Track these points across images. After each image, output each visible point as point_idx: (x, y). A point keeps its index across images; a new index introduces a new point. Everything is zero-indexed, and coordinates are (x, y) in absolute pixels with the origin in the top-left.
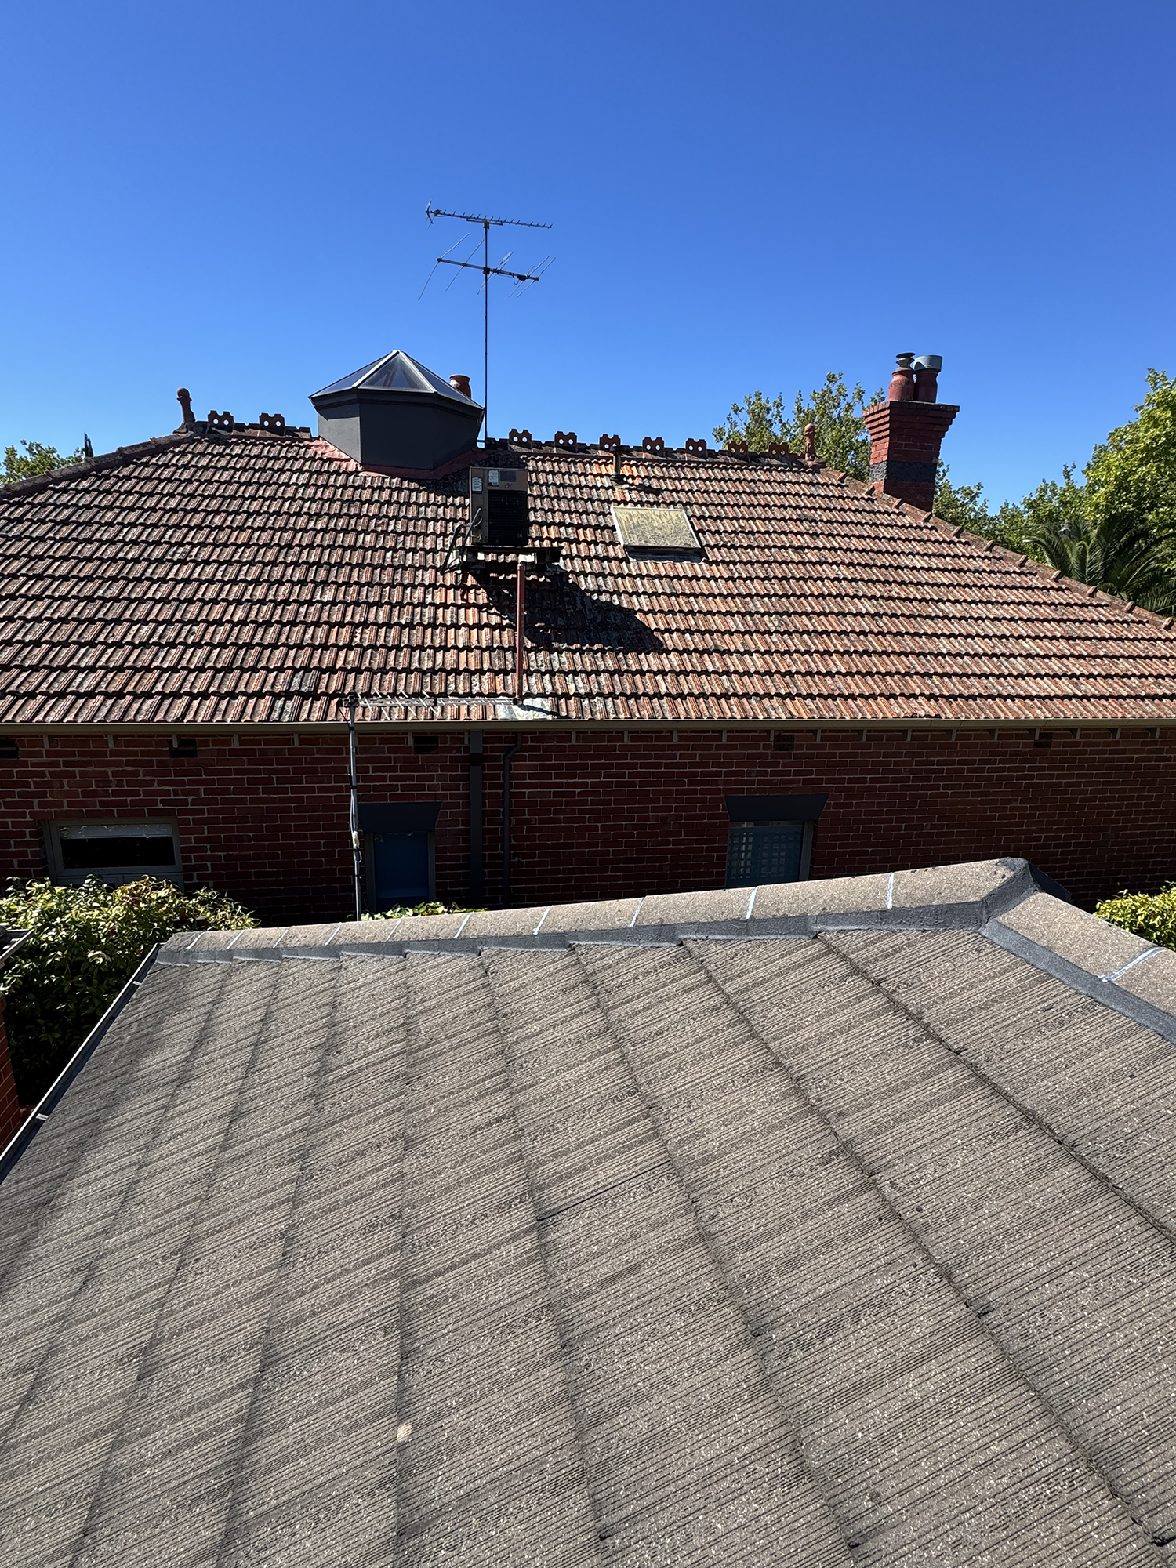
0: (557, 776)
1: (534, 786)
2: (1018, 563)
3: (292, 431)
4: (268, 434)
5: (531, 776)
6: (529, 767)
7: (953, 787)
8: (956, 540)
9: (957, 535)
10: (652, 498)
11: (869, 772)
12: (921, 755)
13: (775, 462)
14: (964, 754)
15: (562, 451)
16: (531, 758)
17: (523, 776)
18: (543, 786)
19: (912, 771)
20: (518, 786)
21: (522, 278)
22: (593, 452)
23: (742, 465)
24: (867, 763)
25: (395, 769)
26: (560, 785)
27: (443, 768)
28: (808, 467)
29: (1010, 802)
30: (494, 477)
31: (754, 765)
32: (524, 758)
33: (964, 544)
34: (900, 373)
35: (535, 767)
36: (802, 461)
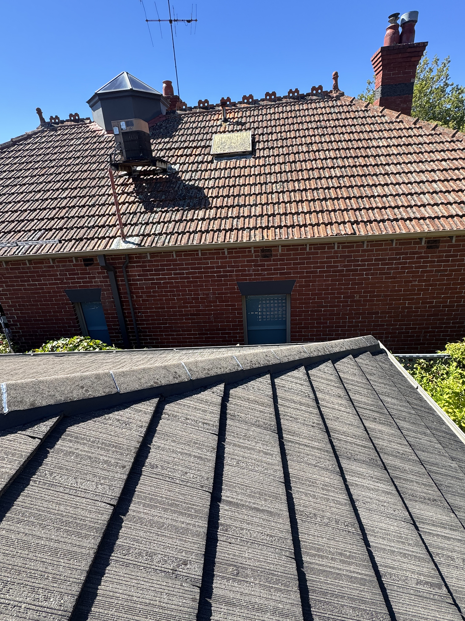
0: (151, 275)
1: (141, 280)
2: (451, 135)
3: (82, 120)
4: (73, 123)
5: (139, 275)
6: (137, 271)
7: (372, 274)
8: (413, 126)
9: (415, 123)
10: (239, 127)
11: (319, 267)
12: (350, 256)
13: (314, 97)
14: (378, 255)
15: (202, 110)
16: (137, 266)
17: (135, 276)
18: (145, 280)
19: (345, 266)
20: (133, 280)
21: (189, 21)
22: (217, 108)
23: (295, 102)
24: (317, 263)
25: (78, 274)
26: (153, 279)
27: (99, 273)
28: (333, 97)
29: (411, 282)
30: (123, 125)
31: (251, 266)
32: (134, 267)
33: (418, 128)
34: (390, 28)
35: (139, 271)
36: (331, 94)
